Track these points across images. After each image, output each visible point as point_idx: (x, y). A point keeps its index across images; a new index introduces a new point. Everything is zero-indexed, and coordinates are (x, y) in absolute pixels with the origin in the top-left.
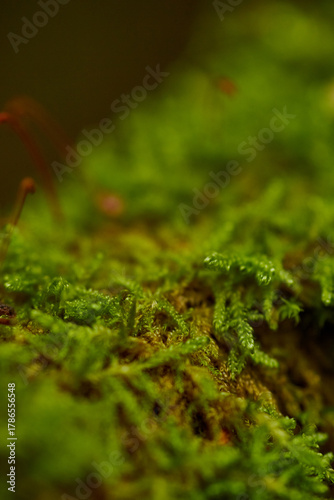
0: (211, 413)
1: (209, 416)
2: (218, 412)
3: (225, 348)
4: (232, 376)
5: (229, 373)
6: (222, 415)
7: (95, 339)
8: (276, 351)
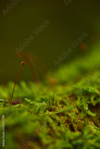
0: (75, 125)
1: (74, 126)
2: (77, 125)
3: (80, 111)
4: (82, 118)
5: (81, 117)
6: (78, 126)
7: (42, 105)
8: (96, 113)
